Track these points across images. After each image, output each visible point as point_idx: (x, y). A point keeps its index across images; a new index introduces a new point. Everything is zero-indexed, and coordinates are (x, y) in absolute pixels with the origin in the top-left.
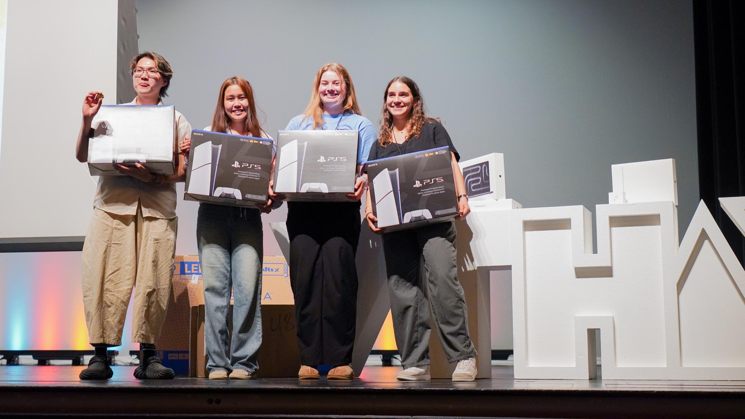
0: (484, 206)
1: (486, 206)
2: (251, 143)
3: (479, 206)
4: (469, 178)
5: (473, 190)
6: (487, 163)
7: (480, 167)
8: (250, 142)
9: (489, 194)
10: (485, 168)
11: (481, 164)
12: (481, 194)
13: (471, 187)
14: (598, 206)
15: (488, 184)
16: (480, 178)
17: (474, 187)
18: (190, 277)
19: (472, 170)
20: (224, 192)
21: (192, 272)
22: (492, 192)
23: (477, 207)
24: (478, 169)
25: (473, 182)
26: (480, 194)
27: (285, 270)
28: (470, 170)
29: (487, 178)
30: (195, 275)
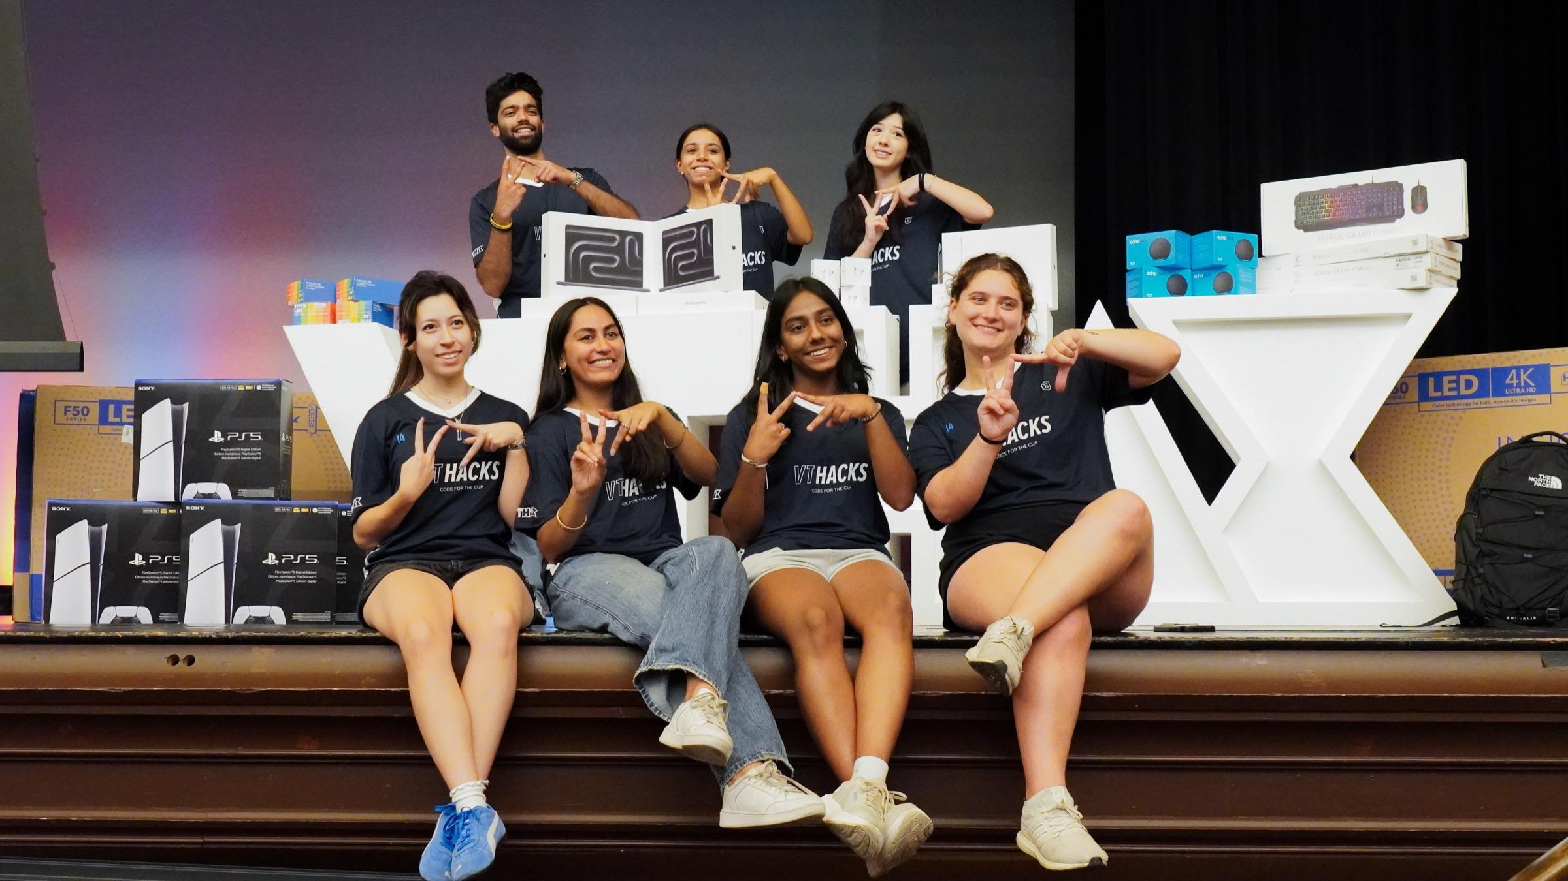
0: (702, 303)
1: (705, 303)
2: (296, 513)
3: (693, 303)
4: (674, 250)
5: (681, 274)
6: (709, 223)
7: (695, 230)
8: (294, 511)
9: (712, 281)
10: (705, 230)
11: (698, 225)
12: (697, 281)
13: (677, 267)
14: (913, 309)
15: (711, 262)
16: (696, 251)
17: (684, 268)
18: (120, 430)
19: (680, 234)
20: (252, 615)
21: (123, 421)
22: (718, 277)
23: (689, 304)
24: (692, 233)
25: (682, 258)
26: (695, 281)
27: (312, 420)
28: (676, 235)
29: (709, 250)
30: (129, 426)
